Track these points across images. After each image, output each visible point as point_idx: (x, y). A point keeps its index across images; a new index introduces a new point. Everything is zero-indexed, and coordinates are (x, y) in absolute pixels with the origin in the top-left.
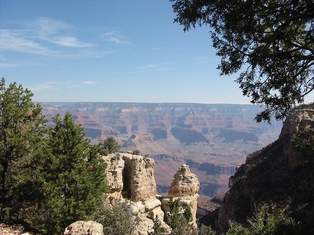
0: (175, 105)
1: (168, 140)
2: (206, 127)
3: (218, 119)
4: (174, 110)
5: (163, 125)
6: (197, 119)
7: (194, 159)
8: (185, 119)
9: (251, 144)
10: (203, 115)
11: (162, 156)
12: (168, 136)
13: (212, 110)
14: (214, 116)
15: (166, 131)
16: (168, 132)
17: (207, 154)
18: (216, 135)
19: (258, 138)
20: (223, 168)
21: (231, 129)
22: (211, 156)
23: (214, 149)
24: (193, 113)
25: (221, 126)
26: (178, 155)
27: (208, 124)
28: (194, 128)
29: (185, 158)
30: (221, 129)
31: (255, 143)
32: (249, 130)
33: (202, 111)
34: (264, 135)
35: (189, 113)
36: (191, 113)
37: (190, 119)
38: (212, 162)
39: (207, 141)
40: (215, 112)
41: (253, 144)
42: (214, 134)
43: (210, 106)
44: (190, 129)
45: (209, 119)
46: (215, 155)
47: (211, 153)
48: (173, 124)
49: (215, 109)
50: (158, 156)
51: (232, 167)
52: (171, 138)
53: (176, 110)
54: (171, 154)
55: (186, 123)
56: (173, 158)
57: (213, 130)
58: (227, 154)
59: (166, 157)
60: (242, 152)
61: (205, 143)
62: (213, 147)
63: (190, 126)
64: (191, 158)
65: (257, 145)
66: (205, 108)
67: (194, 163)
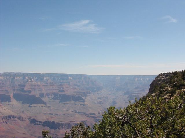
0: (15, 75)
1: (11, 103)
2: (42, 92)
3: (52, 85)
4: (14, 78)
5: (6, 91)
6: (35, 86)
7: (37, 119)
8: (24, 86)
9: (80, 105)
10: (39, 83)
11: (10, 117)
12: (11, 100)
13: (45, 78)
14: (47, 83)
15: (10, 96)
16: (11, 97)
17: (45, 114)
18: (51, 98)
19: (84, 100)
20: (62, 124)
21: (63, 93)
22: (50, 116)
23: (50, 110)
24: (32, 81)
25: (54, 91)
26: (22, 115)
27: (44, 89)
28: (33, 93)
29: (29, 118)
30: (54, 94)
31: (83, 103)
32: (77, 94)
33: (37, 79)
34: (88, 97)
35: (28, 81)
36: (30, 81)
37: (29, 86)
38: (51, 120)
39: (45, 104)
40: (48, 80)
41: (81, 105)
42: (49, 97)
43: (44, 75)
44: (30, 94)
45: (44, 86)
46: (52, 114)
47: (49, 113)
48: (14, 90)
49: (48, 78)
50: (7, 117)
51: (68, 123)
52: (14, 102)
53: (15, 78)
54: (17, 115)
55: (26, 89)
56: (19, 119)
57: (48, 95)
58: (61, 113)
59: (13, 117)
60: (73, 111)
61: (43, 105)
62: (50, 108)
63: (30, 92)
64: (34, 118)
65: (84, 105)
66: (40, 77)
67: (38, 121)
